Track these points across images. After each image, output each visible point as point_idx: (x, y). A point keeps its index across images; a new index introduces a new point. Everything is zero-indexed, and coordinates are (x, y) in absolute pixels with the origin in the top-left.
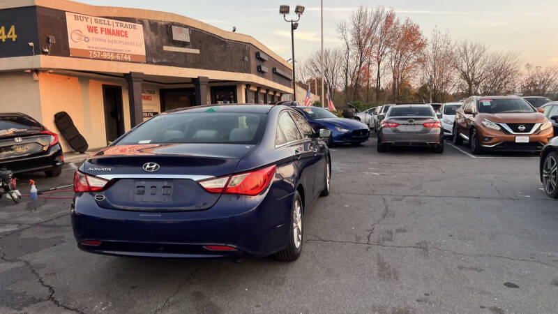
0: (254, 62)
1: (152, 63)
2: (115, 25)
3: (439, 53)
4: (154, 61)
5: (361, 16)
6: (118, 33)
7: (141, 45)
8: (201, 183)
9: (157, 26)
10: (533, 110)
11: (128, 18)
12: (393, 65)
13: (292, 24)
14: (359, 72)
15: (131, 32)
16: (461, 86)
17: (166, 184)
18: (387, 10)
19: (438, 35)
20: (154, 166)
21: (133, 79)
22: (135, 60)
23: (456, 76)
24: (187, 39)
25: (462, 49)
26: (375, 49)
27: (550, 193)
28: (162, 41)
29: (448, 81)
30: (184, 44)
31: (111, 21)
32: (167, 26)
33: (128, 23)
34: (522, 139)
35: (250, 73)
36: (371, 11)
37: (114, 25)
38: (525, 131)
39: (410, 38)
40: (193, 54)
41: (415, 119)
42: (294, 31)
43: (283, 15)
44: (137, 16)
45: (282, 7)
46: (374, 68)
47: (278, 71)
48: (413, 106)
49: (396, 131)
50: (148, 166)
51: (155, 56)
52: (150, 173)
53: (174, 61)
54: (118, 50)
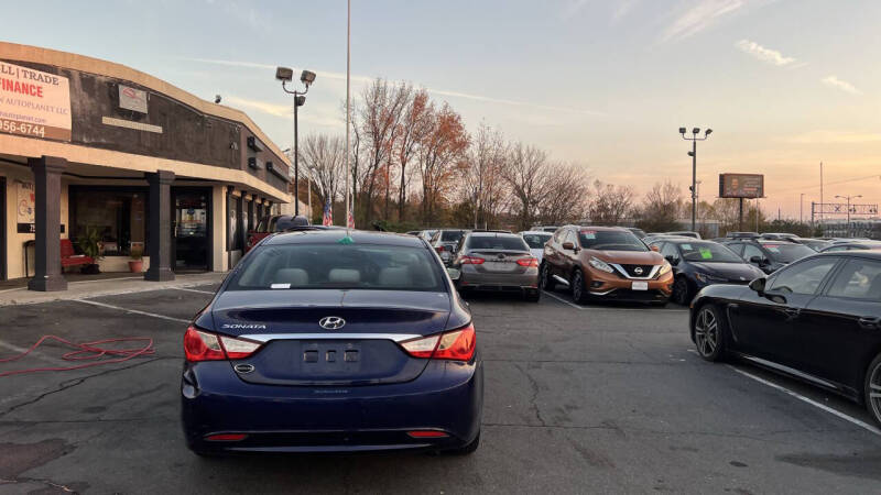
0: (245, 153)
1: (82, 144)
2: (22, 74)
3: (487, 157)
4: (85, 140)
5: (379, 92)
6: (26, 89)
7: (63, 112)
8: (404, 345)
9: (93, 83)
10: (645, 248)
11: (45, 65)
12: (424, 168)
13: (296, 98)
14: (374, 175)
15: (47, 88)
16: (514, 206)
17: (350, 346)
18: (417, 89)
19: (487, 132)
20: (338, 321)
21: (47, 168)
22: (52, 135)
23: (508, 192)
24: (143, 109)
25: (516, 154)
26: (397, 144)
27: (707, 355)
28: (100, 109)
29: (498, 198)
30: (137, 116)
31: (14, 67)
32: (110, 84)
33: (43, 74)
34: (640, 285)
35: (240, 169)
36: (393, 85)
37: (20, 75)
38: (642, 275)
39: (448, 132)
40: (152, 133)
41: (507, 254)
42: (299, 108)
43: (281, 82)
44: (59, 63)
45: (279, 70)
46: (396, 170)
47: (275, 168)
48: (498, 234)
49: (481, 270)
50: (328, 322)
51: (88, 133)
52: (331, 331)
53: (118, 141)
54: (23, 117)
